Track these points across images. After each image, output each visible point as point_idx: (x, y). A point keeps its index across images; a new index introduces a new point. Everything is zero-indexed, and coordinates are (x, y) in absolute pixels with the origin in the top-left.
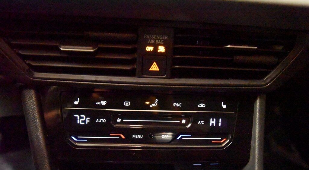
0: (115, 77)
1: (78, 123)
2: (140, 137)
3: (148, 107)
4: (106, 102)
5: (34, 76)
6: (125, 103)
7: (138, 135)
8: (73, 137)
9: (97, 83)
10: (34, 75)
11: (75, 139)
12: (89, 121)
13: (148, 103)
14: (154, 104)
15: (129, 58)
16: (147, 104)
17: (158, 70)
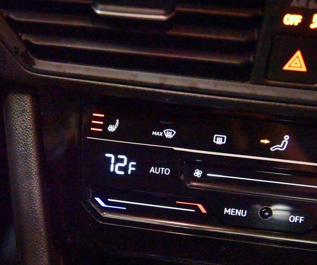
0: (204, 80)
1: (112, 170)
2: (239, 215)
3: (264, 151)
4: (175, 132)
5: (34, 67)
6: (216, 137)
7: (237, 210)
8: (98, 200)
9: (163, 91)
10: (34, 65)
11: (103, 204)
12: (134, 169)
13: (266, 141)
14: (281, 146)
15: (240, 38)
16: (263, 143)
17: (304, 69)
